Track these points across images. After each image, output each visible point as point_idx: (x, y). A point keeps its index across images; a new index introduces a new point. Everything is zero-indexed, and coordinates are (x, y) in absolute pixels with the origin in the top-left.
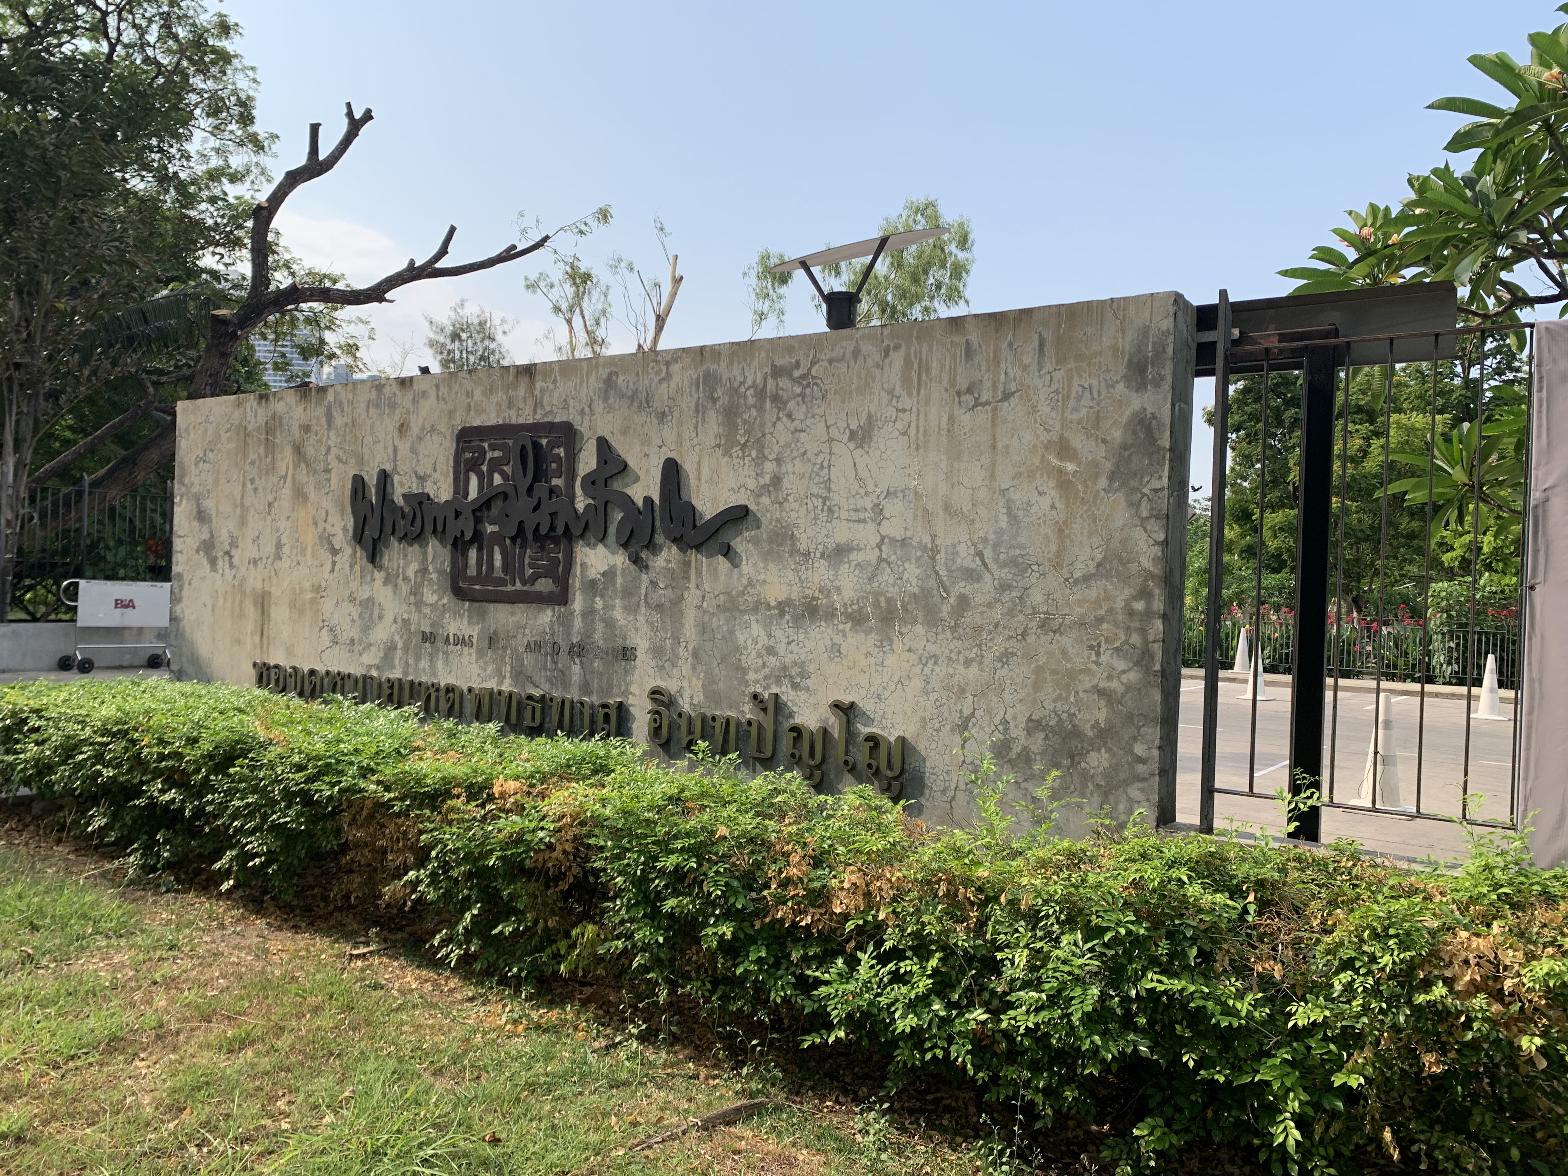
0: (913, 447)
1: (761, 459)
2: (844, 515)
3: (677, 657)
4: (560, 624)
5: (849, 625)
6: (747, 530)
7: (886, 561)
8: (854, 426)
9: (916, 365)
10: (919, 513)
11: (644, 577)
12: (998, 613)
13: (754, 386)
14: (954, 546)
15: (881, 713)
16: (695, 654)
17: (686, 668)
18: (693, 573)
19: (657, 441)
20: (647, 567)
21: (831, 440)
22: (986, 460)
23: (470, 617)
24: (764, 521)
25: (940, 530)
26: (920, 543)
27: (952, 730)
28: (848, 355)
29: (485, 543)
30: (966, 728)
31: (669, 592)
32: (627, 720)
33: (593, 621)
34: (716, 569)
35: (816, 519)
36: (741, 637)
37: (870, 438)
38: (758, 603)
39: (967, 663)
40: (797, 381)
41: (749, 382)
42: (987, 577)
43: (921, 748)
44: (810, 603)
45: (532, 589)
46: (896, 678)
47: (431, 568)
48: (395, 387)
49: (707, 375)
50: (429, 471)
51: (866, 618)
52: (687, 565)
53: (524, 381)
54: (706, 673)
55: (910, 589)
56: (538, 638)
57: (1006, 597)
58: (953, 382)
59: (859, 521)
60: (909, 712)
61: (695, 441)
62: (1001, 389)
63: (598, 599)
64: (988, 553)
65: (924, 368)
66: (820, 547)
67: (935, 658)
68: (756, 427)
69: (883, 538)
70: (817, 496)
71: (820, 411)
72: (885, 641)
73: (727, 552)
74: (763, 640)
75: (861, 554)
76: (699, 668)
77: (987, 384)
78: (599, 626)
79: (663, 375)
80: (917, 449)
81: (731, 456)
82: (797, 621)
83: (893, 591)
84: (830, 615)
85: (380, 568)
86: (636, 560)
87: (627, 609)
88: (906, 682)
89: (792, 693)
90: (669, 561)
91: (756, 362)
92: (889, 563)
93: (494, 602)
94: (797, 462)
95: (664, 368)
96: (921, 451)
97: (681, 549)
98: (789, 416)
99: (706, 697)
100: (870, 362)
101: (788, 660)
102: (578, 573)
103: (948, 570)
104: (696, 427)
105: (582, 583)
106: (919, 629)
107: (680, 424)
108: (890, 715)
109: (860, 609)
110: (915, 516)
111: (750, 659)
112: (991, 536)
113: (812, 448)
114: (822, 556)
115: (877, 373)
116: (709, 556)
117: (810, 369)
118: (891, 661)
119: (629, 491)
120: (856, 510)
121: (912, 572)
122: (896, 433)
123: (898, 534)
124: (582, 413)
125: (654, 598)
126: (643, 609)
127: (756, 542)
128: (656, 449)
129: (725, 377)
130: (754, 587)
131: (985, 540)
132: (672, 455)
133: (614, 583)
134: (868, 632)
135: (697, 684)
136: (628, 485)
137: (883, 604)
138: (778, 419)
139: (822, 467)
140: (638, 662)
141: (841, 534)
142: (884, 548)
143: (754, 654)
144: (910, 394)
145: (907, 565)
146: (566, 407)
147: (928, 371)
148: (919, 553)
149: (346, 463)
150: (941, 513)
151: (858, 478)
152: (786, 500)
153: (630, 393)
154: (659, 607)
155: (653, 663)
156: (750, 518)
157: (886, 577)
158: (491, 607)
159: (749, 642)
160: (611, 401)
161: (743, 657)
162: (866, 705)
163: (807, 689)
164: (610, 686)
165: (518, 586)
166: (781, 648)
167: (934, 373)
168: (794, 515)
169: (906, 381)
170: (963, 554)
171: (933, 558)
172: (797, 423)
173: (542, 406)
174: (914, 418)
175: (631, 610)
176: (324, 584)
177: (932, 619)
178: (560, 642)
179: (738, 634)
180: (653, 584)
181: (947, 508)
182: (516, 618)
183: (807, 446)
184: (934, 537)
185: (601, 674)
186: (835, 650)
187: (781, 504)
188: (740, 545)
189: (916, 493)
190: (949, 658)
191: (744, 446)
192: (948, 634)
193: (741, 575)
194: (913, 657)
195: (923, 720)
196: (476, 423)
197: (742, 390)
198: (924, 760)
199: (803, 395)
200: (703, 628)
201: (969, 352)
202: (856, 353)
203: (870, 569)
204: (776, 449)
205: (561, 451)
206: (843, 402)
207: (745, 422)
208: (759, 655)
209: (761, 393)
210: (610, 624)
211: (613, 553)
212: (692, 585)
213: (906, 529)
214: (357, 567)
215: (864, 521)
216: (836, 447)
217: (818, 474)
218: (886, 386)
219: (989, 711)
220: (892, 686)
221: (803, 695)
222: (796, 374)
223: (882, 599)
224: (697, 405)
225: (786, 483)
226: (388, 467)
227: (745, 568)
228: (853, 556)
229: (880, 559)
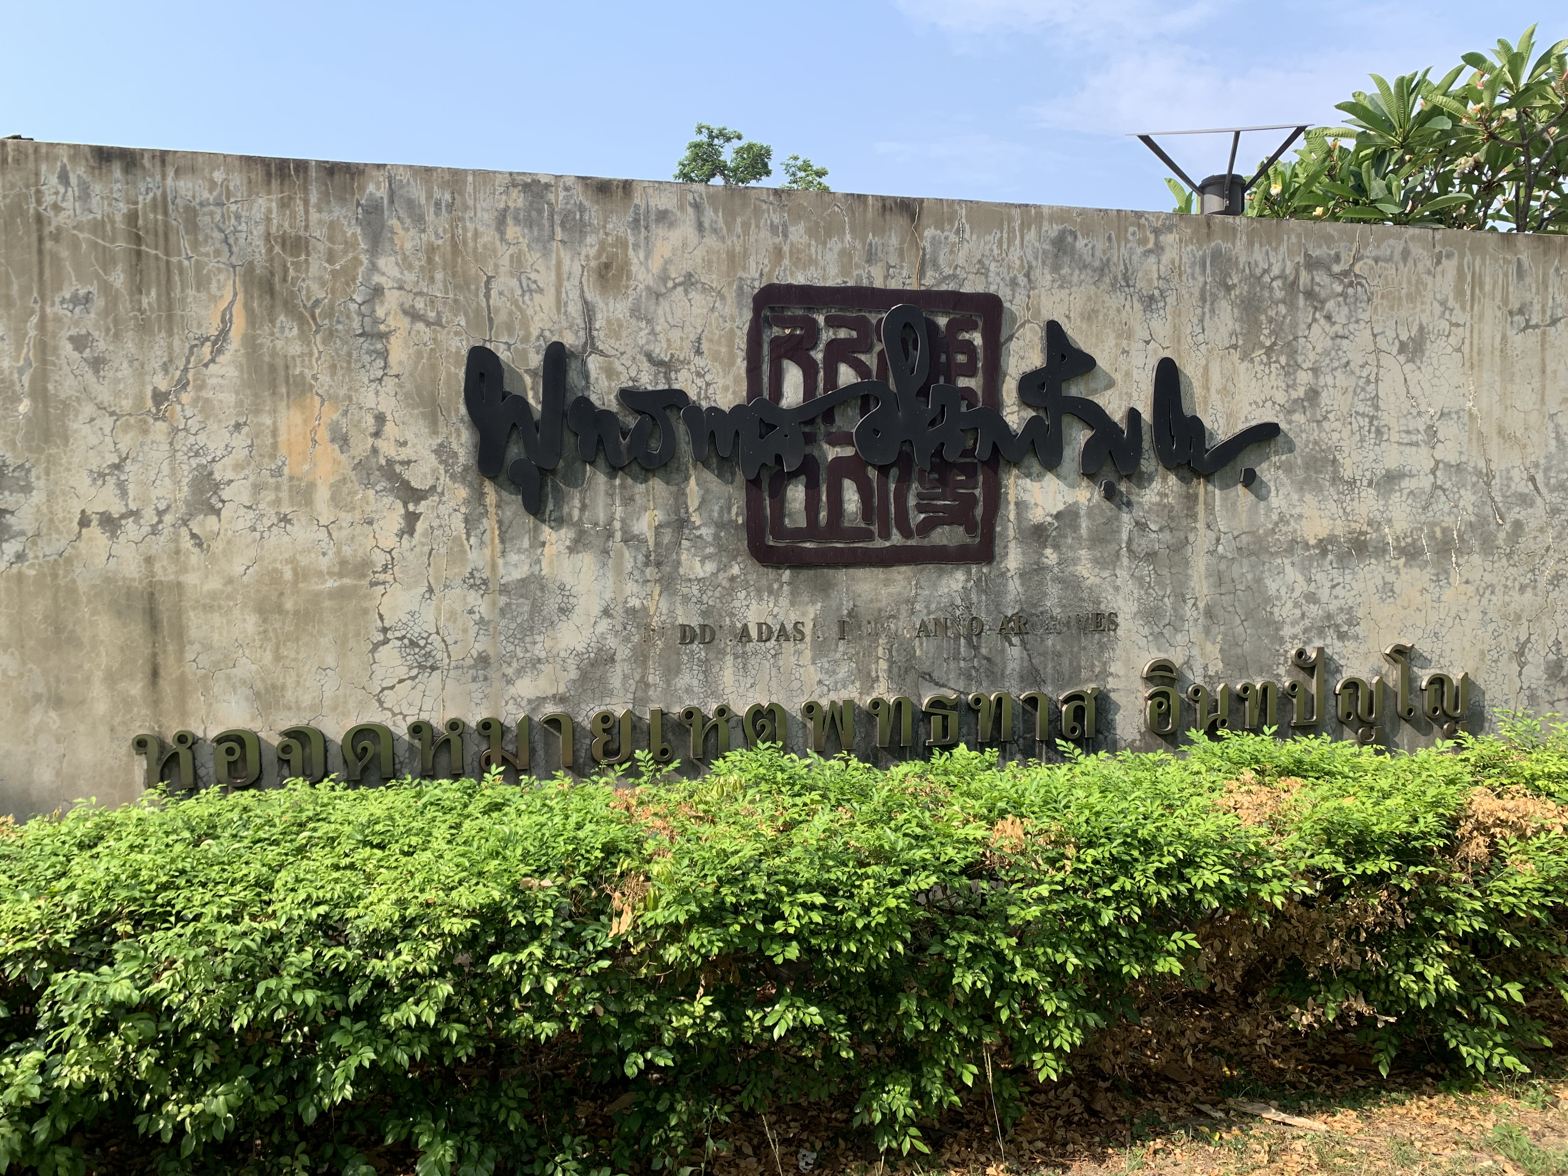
0: (1468, 365)
1: (1291, 369)
2: (1395, 437)
3: (1182, 619)
4: (981, 591)
5: (1403, 560)
6: (1276, 453)
7: (1440, 487)
8: (1404, 337)
9: (1469, 278)
10: (1474, 437)
11: (1125, 517)
12: (1549, 538)
13: (1282, 276)
14: (1508, 471)
15: (1438, 652)
16: (1209, 613)
17: (1195, 632)
18: (1201, 508)
19: (1141, 333)
20: (1129, 504)
21: (1378, 351)
22: (1536, 383)
23: (794, 593)
24: (1298, 442)
25: (1493, 454)
26: (1475, 468)
27: (1510, 659)
28: (1397, 256)
29: (823, 476)
30: (1522, 654)
31: (1166, 536)
32: (1108, 711)
33: (1041, 583)
34: (1234, 504)
35: (1362, 441)
36: (1272, 586)
37: (1422, 351)
38: (1294, 541)
39: (1522, 589)
40: (1336, 276)
41: (1276, 271)
42: (1539, 500)
43: (1480, 682)
44: (1357, 539)
45: (926, 542)
46: (1453, 614)
47: (696, 519)
48: (579, 195)
49: (1217, 255)
50: (687, 352)
51: (1420, 552)
52: (1191, 499)
53: (900, 222)
54: (1225, 635)
55: (1467, 517)
56: (941, 615)
57: (1556, 521)
58: (1505, 301)
59: (1411, 444)
60: (1467, 646)
61: (1201, 338)
62: (1549, 313)
63: (1048, 551)
64: (1540, 478)
65: (1478, 282)
66: (1368, 474)
67: (1491, 587)
68: (1286, 328)
69: (1437, 462)
70: (1363, 415)
71: (1365, 316)
72: (1442, 575)
73: (1250, 479)
74: (1301, 586)
75: (1414, 481)
76: (1215, 629)
77: (1537, 307)
78: (1053, 591)
79: (1151, 245)
80: (1472, 367)
81: (1252, 361)
82: (1343, 560)
83: (1448, 521)
84: (1381, 550)
85: (559, 522)
86: (1110, 493)
87: (1099, 563)
88: (1463, 616)
89: (1338, 644)
90: (1165, 495)
91: (1283, 248)
92: (1444, 490)
93: (847, 565)
94: (1338, 373)
95: (1152, 237)
96: (1476, 370)
97: (1182, 479)
98: (1328, 318)
99: (1226, 664)
100: (1420, 266)
101: (1333, 607)
102: (1012, 517)
103: (1504, 496)
104: (1201, 321)
105: (1020, 529)
106: (1476, 559)
107: (1178, 314)
108: (1447, 653)
109: (1414, 541)
110: (1470, 439)
111: (1285, 611)
112: (1542, 461)
113: (1357, 359)
114: (1370, 484)
115: (1429, 280)
116: (1224, 487)
117: (1353, 265)
118: (1448, 595)
119: (1100, 400)
120: (1408, 432)
121: (1468, 498)
122: (1449, 350)
123: (1453, 459)
124: (1014, 283)
125: (1142, 544)
126: (1125, 561)
127: (1289, 468)
128: (1142, 345)
129: (1242, 260)
130: (1288, 523)
131: (1536, 465)
132: (1167, 354)
133: (1076, 528)
134: (1422, 567)
135: (1213, 650)
136: (1095, 391)
137: (1439, 534)
138: (1314, 320)
139: (1368, 382)
140: (1120, 632)
141: (1392, 459)
142: (1438, 473)
143: (1290, 604)
144: (1463, 308)
145: (1462, 492)
146: (983, 271)
147: (1481, 288)
148: (1474, 479)
149: (438, 323)
150: (1495, 436)
151: (1409, 396)
152: (1325, 418)
153: (1097, 264)
154: (1151, 556)
155: (1146, 631)
156: (1280, 439)
157: (1442, 505)
158: (842, 575)
159: (1283, 590)
160: (1065, 271)
161: (1276, 610)
162: (1424, 647)
163: (1356, 637)
164: (1076, 671)
165: (896, 538)
166: (1324, 594)
167: (1487, 288)
168: (1335, 436)
169: (1459, 293)
170: (1517, 479)
171: (1488, 484)
172: (1338, 328)
173: (936, 265)
174: (1468, 335)
175: (1108, 562)
176: (380, 559)
177: (1488, 547)
178: (983, 616)
179: (1268, 582)
180: (1141, 526)
181: (1501, 431)
182: (893, 589)
183: (1350, 356)
184: (1488, 461)
185: (1059, 655)
186: (1388, 590)
187: (1318, 422)
188: (1266, 472)
189: (1471, 415)
190: (1506, 586)
191: (1269, 350)
192: (1504, 560)
193: (1269, 509)
194: (1471, 589)
195: (1482, 653)
196: (800, 279)
197: (1267, 279)
198: (1484, 693)
199: (1344, 295)
200: (1219, 579)
201: (1520, 273)
202: (1406, 254)
203: (1424, 497)
204: (1312, 356)
205: (977, 339)
206: (1392, 308)
207: (1271, 320)
208: (1296, 605)
209: (1292, 286)
210: (1071, 584)
211: (1072, 486)
212: (1201, 525)
213: (1461, 453)
214: (489, 524)
215: (1416, 444)
216: (1385, 360)
217: (1363, 390)
218: (1438, 296)
219: (1543, 635)
220: (1449, 621)
221: (1351, 644)
222: (1336, 269)
223: (1438, 530)
224: (1203, 291)
225: (1325, 398)
226: (569, 340)
227: (1275, 500)
228: (1405, 483)
229: (1435, 487)
